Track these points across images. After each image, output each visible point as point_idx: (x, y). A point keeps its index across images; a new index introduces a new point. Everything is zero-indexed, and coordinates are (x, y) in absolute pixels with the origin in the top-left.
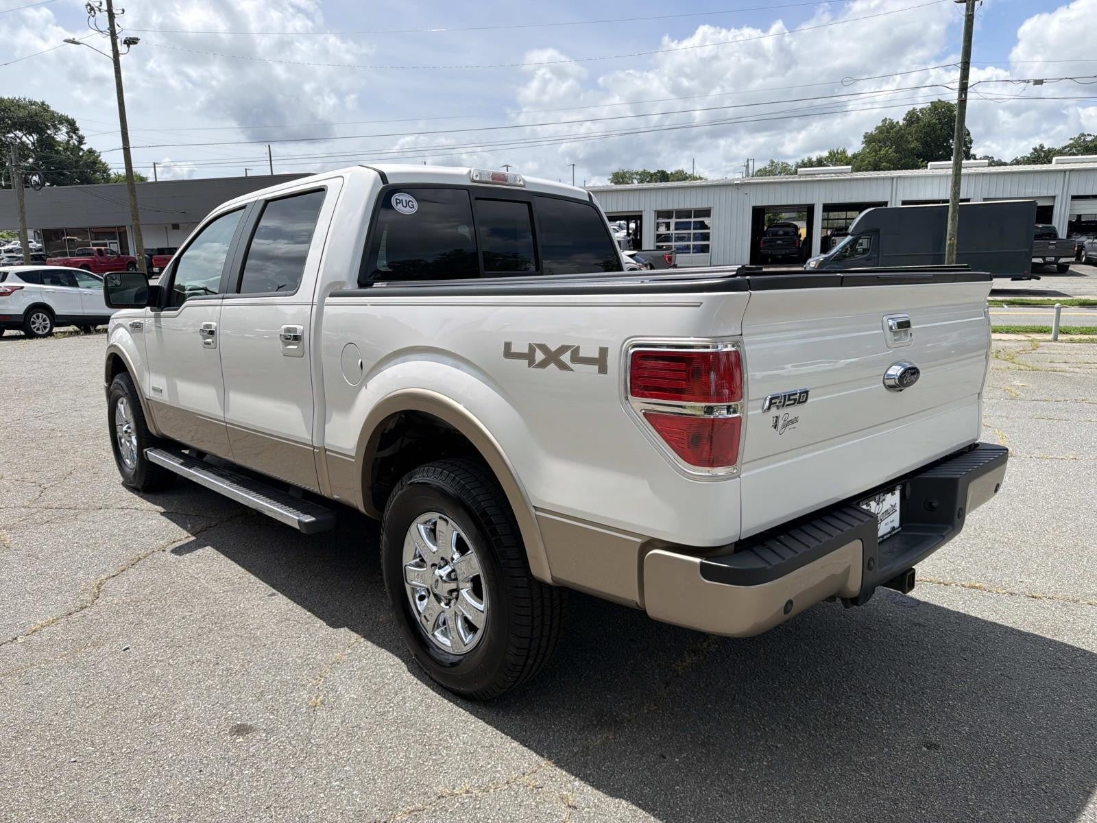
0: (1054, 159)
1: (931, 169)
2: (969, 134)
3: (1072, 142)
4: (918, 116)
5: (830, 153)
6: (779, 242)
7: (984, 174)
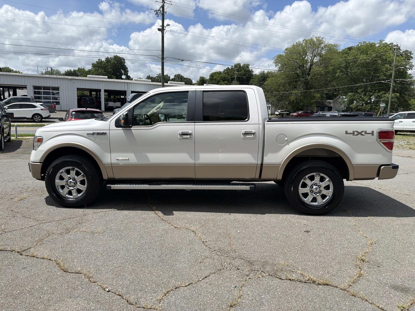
0: (169, 82)
1: (134, 81)
2: (127, 69)
3: (157, 75)
4: (110, 60)
5: (78, 69)
6: (88, 102)
7: (155, 85)
